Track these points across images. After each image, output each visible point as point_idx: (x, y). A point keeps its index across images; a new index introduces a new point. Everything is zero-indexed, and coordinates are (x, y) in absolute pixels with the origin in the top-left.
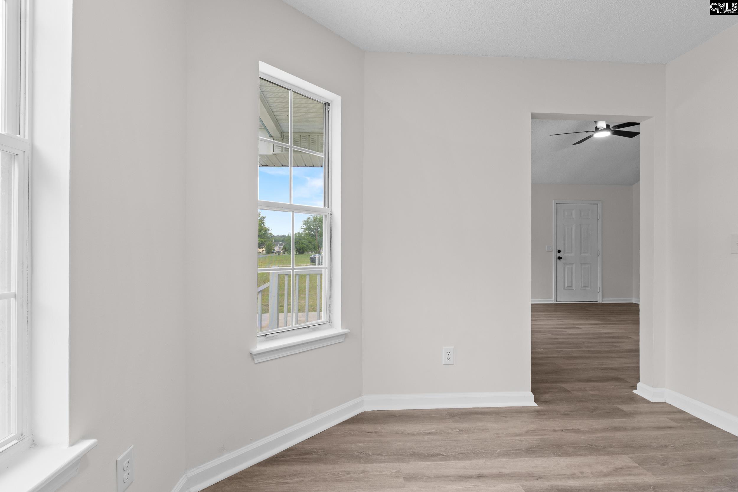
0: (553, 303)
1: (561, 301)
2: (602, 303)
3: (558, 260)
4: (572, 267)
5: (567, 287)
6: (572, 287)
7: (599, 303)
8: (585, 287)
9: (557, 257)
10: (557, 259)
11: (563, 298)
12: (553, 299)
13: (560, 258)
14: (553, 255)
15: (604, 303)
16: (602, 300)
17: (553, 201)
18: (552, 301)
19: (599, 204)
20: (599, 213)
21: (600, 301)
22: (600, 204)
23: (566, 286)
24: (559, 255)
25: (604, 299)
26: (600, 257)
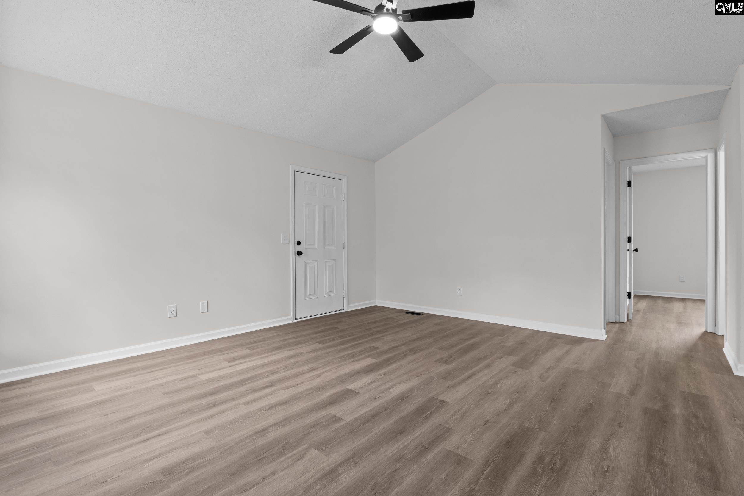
0: (290, 322)
1: (301, 317)
2: (348, 311)
3: (297, 256)
4: (314, 266)
5: (310, 295)
6: (314, 294)
7: (345, 312)
8: (330, 292)
9: (296, 253)
10: (296, 254)
11: (304, 314)
12: (291, 316)
13: (300, 253)
14: (292, 248)
15: (350, 311)
16: (348, 309)
17: (291, 165)
18: (290, 320)
19: (343, 180)
20: (344, 192)
21: (346, 310)
22: (345, 180)
23: (308, 294)
24: (299, 248)
25: (350, 306)
26: (345, 250)
